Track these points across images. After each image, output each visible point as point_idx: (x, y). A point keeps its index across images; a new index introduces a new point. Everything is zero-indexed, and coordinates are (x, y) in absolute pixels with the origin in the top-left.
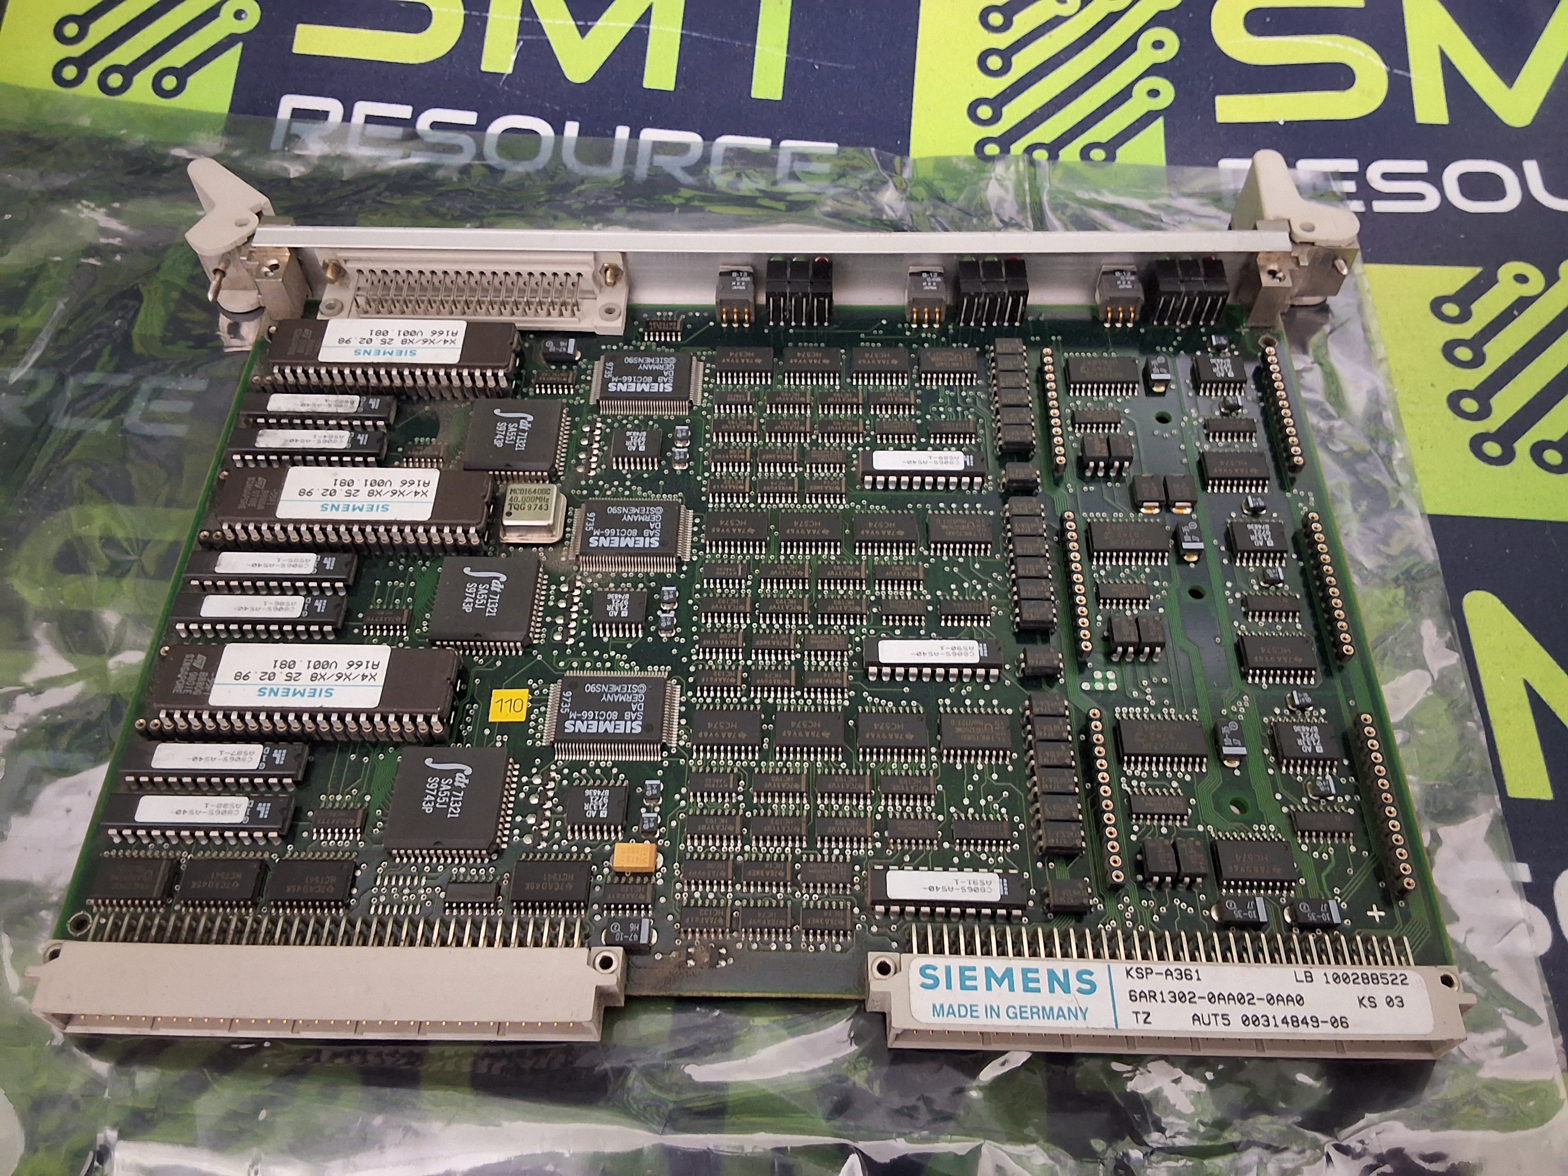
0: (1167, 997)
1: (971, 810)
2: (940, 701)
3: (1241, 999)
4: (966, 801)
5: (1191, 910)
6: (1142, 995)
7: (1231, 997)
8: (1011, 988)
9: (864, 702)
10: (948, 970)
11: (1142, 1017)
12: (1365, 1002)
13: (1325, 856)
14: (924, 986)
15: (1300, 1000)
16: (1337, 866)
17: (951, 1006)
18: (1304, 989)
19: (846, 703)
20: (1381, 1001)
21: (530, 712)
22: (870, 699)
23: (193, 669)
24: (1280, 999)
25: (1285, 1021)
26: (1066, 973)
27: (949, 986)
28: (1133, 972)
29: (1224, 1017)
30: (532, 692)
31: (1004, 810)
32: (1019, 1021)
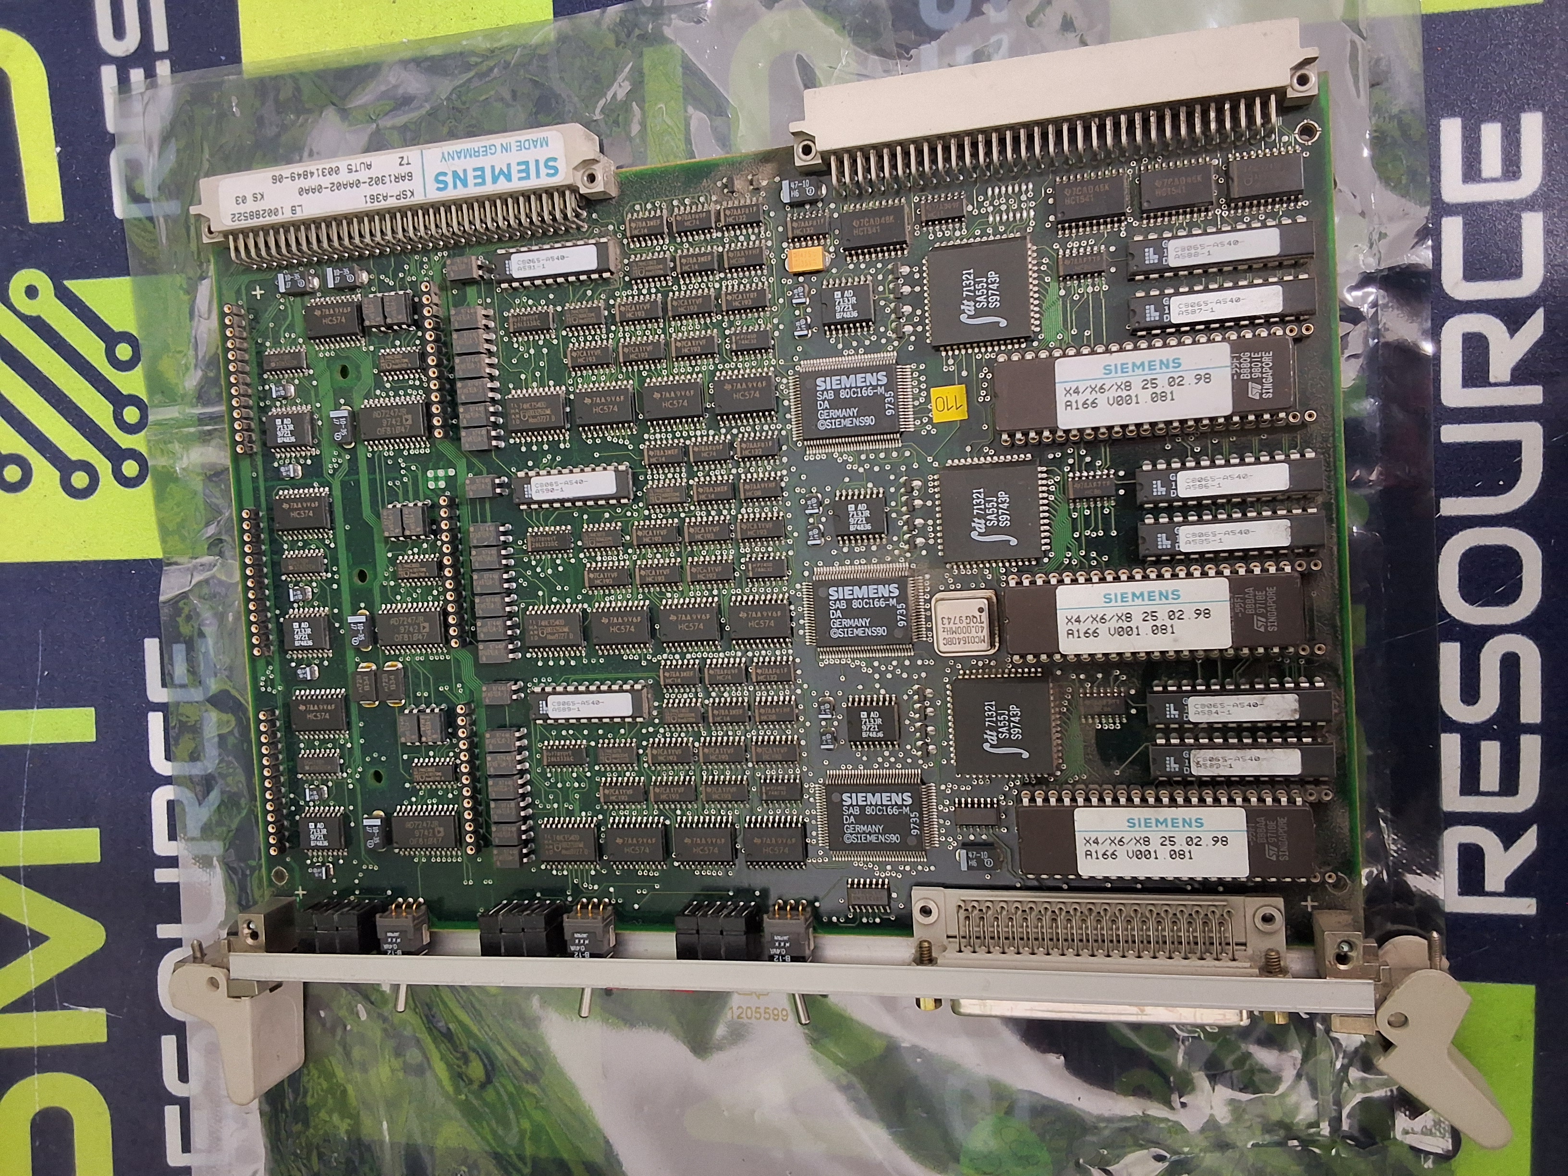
0: (387, 179)
1: (541, 342)
2: (568, 446)
3: (339, 186)
4: (545, 351)
5: (382, 277)
6: (403, 178)
7: (345, 186)
8: (493, 167)
9: (631, 438)
10: (538, 175)
11: (405, 161)
12: (259, 197)
13: (287, 335)
14: (555, 159)
15: (301, 191)
16: (280, 328)
17: (535, 147)
18: (297, 200)
19: (646, 436)
20: (250, 199)
21: (928, 398)
22: (627, 442)
23: (1259, 381)
24: (313, 190)
25: (312, 174)
26: (455, 187)
27: (537, 161)
28: (409, 194)
29: (350, 171)
30: (931, 419)
31: (516, 346)
32: (487, 143)
